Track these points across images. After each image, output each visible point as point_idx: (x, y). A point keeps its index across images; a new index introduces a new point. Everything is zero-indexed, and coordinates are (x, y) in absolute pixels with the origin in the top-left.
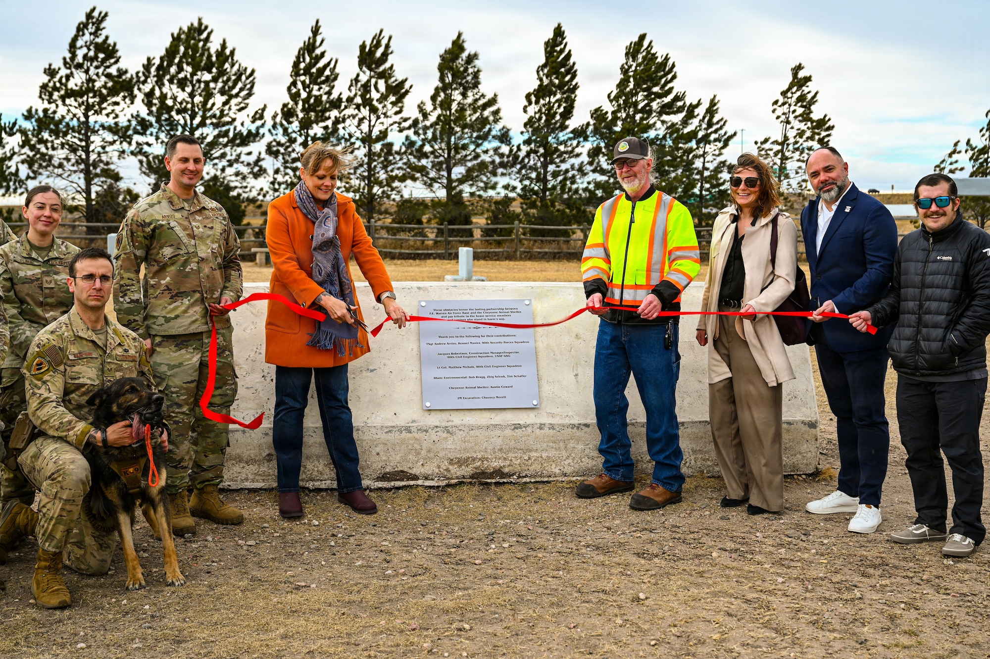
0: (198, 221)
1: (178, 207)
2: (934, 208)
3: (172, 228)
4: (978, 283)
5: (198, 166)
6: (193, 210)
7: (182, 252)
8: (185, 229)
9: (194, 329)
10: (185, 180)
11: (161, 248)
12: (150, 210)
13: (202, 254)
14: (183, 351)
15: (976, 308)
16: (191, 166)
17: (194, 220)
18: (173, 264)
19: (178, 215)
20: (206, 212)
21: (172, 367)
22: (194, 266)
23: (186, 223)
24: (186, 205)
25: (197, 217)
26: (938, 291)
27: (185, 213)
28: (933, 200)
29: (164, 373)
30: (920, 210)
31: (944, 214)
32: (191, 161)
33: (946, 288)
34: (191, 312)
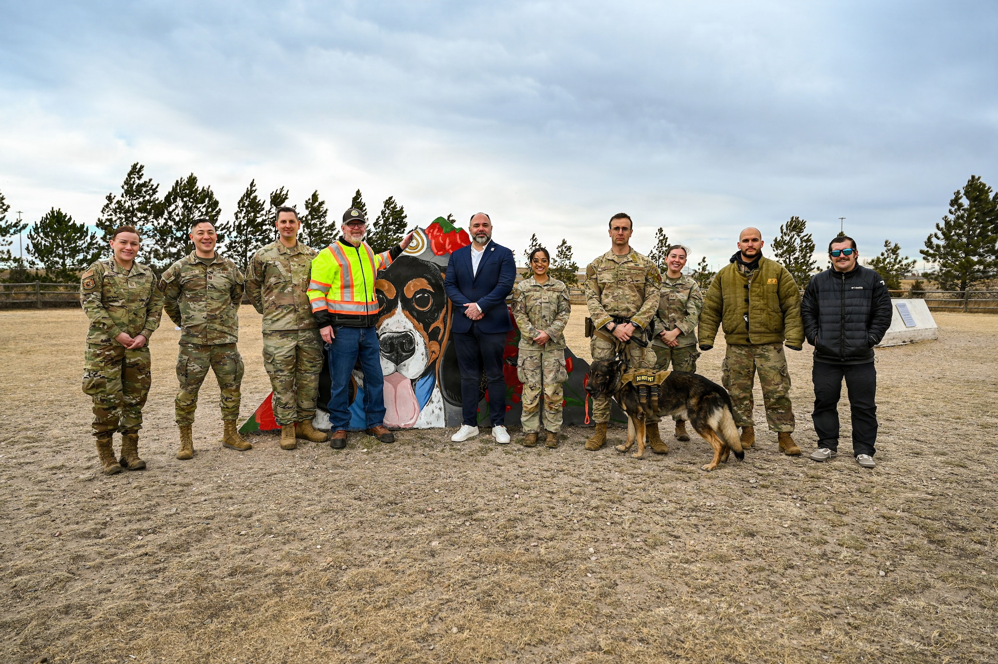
0: (295, 261)
1: (282, 253)
2: (842, 255)
3: (276, 266)
4: (881, 301)
5: (293, 225)
6: (292, 254)
7: (281, 281)
8: (285, 267)
9: (288, 327)
10: (286, 234)
11: (270, 278)
12: (265, 254)
13: (295, 282)
14: (285, 340)
15: (882, 318)
16: (288, 225)
17: (293, 261)
18: (276, 288)
19: (282, 258)
20: (302, 256)
21: (276, 348)
22: (289, 289)
23: (287, 263)
24: (289, 251)
25: (295, 259)
26: (857, 308)
27: (287, 256)
28: (841, 251)
29: (272, 352)
30: (833, 258)
31: (848, 260)
32: (288, 222)
33: (862, 306)
34: (288, 317)
